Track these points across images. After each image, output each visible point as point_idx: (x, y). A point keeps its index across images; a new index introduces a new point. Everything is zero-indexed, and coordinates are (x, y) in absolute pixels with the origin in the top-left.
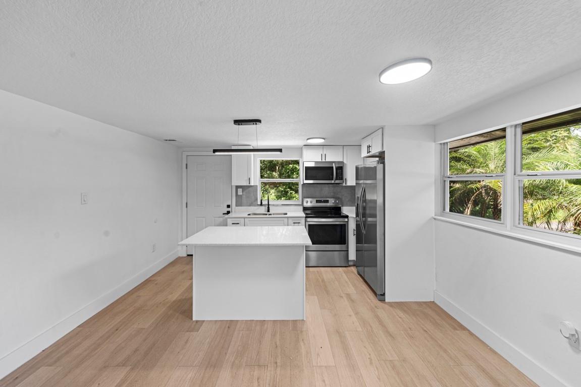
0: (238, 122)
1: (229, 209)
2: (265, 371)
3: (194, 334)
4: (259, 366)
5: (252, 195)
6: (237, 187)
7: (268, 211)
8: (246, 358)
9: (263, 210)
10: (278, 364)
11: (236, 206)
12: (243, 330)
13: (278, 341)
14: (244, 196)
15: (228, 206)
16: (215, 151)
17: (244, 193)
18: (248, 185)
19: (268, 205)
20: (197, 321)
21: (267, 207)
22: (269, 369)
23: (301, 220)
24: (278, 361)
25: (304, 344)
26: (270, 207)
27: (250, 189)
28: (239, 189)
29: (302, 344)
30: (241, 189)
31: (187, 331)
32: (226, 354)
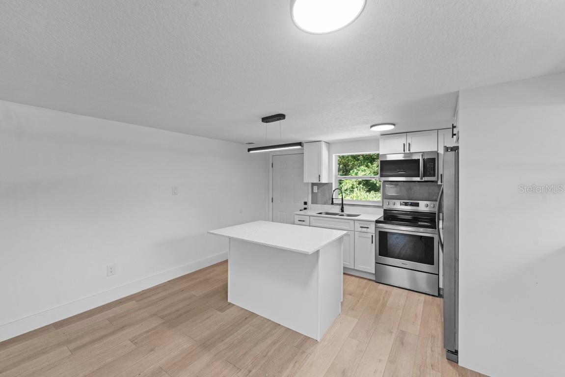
0: (266, 120)
1: (305, 206)
2: (235, 374)
3: (219, 313)
4: (235, 366)
5: (327, 192)
6: (313, 184)
7: (342, 211)
8: (232, 353)
9: (337, 209)
10: (251, 373)
11: (312, 203)
12: (253, 326)
13: (272, 350)
14: (319, 194)
15: (305, 203)
16: (249, 150)
17: (320, 191)
18: (318, 182)
19: (342, 204)
20: (230, 304)
21: (341, 206)
22: (239, 374)
23: (370, 225)
24: (254, 371)
25: (294, 367)
26: (344, 207)
27: (325, 187)
28: (314, 187)
29: (292, 365)
30: (316, 187)
31: (216, 309)
32: (223, 341)
